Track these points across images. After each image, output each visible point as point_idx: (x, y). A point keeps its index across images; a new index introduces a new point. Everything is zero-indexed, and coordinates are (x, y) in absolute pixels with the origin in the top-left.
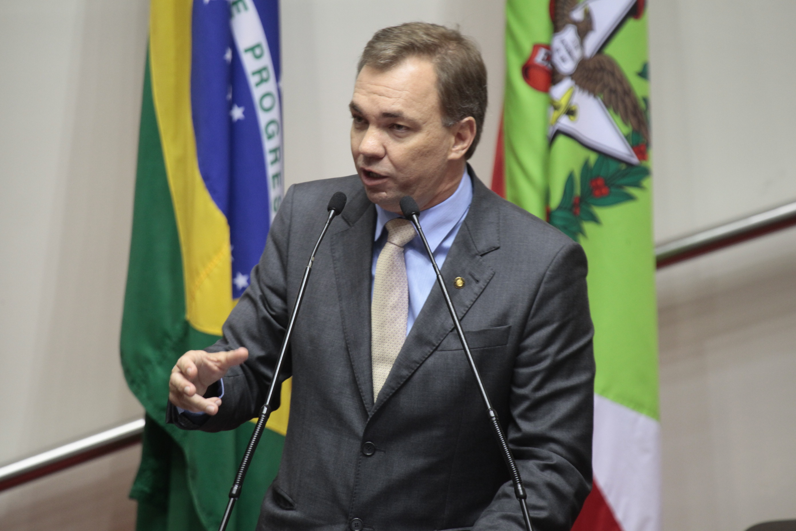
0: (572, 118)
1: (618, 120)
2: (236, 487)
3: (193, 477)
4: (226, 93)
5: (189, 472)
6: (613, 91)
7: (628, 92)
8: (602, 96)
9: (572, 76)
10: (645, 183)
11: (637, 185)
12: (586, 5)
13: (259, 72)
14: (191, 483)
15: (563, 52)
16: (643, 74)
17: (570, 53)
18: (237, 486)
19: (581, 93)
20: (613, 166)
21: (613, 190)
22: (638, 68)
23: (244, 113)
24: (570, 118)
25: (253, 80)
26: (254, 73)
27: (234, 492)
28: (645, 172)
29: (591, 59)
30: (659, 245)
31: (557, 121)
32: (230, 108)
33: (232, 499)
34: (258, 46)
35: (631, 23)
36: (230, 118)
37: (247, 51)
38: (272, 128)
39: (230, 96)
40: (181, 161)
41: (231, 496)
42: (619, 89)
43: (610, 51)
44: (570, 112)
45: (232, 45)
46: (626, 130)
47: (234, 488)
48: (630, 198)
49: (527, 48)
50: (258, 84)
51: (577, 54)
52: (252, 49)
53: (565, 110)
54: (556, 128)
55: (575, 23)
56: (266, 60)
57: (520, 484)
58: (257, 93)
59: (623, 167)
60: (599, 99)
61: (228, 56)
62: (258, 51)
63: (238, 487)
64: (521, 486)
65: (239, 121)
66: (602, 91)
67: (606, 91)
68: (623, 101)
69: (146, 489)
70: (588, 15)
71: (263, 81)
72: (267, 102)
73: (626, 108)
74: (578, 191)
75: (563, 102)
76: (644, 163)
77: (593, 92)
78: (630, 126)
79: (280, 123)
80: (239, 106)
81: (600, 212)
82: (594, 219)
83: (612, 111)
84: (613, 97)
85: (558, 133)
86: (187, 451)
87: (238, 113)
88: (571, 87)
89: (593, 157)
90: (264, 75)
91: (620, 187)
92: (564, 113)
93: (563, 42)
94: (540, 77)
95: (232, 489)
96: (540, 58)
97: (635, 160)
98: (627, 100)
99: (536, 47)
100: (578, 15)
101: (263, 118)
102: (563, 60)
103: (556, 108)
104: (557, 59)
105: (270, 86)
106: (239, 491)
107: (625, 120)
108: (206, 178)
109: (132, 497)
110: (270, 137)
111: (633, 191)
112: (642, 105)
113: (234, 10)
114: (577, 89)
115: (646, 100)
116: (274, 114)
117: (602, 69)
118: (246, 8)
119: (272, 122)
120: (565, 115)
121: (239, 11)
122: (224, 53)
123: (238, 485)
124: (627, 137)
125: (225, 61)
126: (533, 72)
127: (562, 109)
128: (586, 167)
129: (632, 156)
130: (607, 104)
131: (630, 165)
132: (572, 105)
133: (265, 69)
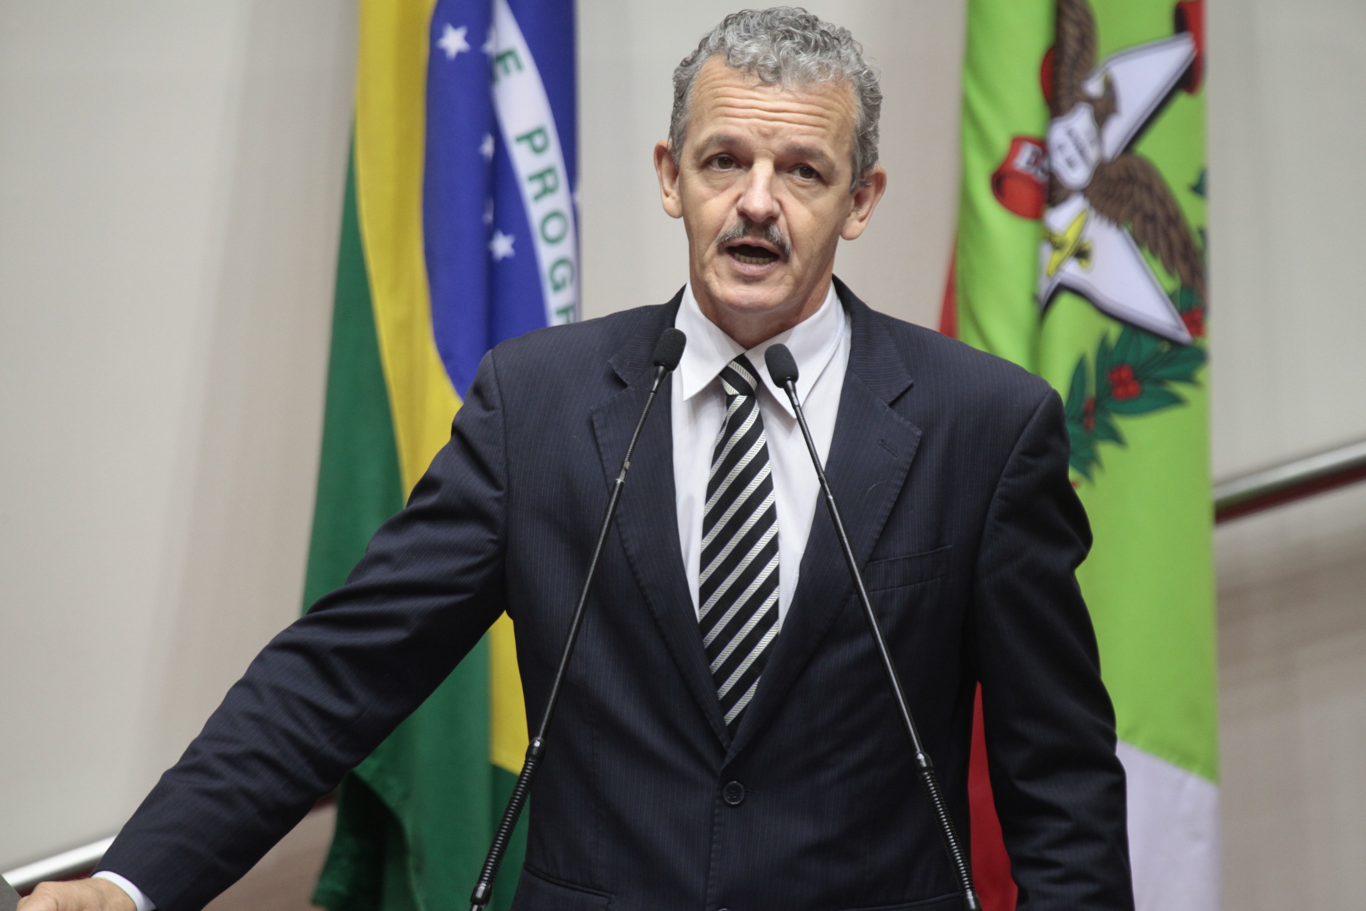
0: (1084, 262)
1: (1157, 267)
2: (482, 887)
3: (419, 870)
4: (483, 211)
5: (411, 861)
6: (1149, 218)
7: (1174, 219)
8: (1130, 226)
9: (1085, 191)
10: (1201, 375)
11: (1188, 378)
12: (1107, 69)
13: (540, 176)
14: (414, 880)
15: (1071, 151)
16: (1199, 188)
17: (1082, 152)
18: (485, 885)
19: (1098, 219)
20: (1148, 346)
21: (1148, 387)
22: (1191, 178)
23: (514, 246)
24: (1080, 263)
25: (529, 190)
26: (532, 178)
27: (479, 895)
28: (1199, 357)
29: (1113, 162)
30: (1219, 484)
31: (1058, 268)
32: (489, 235)
33: (476, 907)
34: (540, 131)
35: (1182, 101)
36: (489, 254)
37: (520, 139)
38: (562, 272)
39: (489, 217)
40: (405, 327)
41: (474, 901)
42: (1160, 214)
43: (1146, 148)
44: (1081, 254)
45: (495, 130)
46: (1171, 284)
47: (479, 888)
48: (1176, 401)
49: (1001, 143)
50: (537, 197)
51: (1093, 154)
52: (528, 137)
53: (1073, 249)
54: (1058, 280)
55: (1090, 101)
56: (553, 156)
57: (971, 890)
58: (536, 211)
59: (1166, 347)
60: (1126, 231)
61: (488, 148)
62: (538, 141)
63: (485, 887)
64: (973, 894)
65: (505, 259)
66: (1131, 217)
67: (1138, 218)
68: (1166, 234)
69: (340, 888)
70: (1109, 86)
71: (546, 191)
72: (554, 228)
73: (1170, 247)
74: (1091, 389)
75: (1070, 236)
76: (1199, 341)
77: (1115, 219)
78: (1178, 278)
79: (575, 265)
80: (506, 233)
81: (1126, 425)
82: (1115, 437)
83: (1147, 252)
84: (1149, 227)
85: (1061, 288)
86: (409, 824)
87: (502, 246)
88: (1083, 212)
89: (1114, 331)
90: (550, 180)
91: (1160, 382)
92: (1072, 255)
93: (1070, 133)
94: (1026, 195)
95: (476, 890)
96: (1023, 160)
97: (1184, 336)
98: (1173, 234)
99: (1017, 142)
100: (1094, 87)
101: (546, 255)
102: (1070, 163)
103: (1057, 246)
104: (1059, 162)
105: (559, 200)
106: (487, 893)
107: (1169, 267)
108: (447, 356)
109: (315, 902)
110: (557, 287)
111: (1181, 389)
112: (1197, 240)
113: (499, 69)
114: (1093, 213)
115: (1202, 233)
116: (565, 249)
117: (1130, 179)
118: (519, 66)
119: (561, 262)
120: (1072, 258)
121: (507, 71)
122: (480, 142)
123: (486, 882)
124: (1172, 297)
125: (481, 157)
126: (1011, 185)
127: (1068, 249)
128: (1103, 348)
129: (1180, 329)
130: (1139, 239)
131: (1175, 344)
132: (1086, 241)
133: (550, 171)
